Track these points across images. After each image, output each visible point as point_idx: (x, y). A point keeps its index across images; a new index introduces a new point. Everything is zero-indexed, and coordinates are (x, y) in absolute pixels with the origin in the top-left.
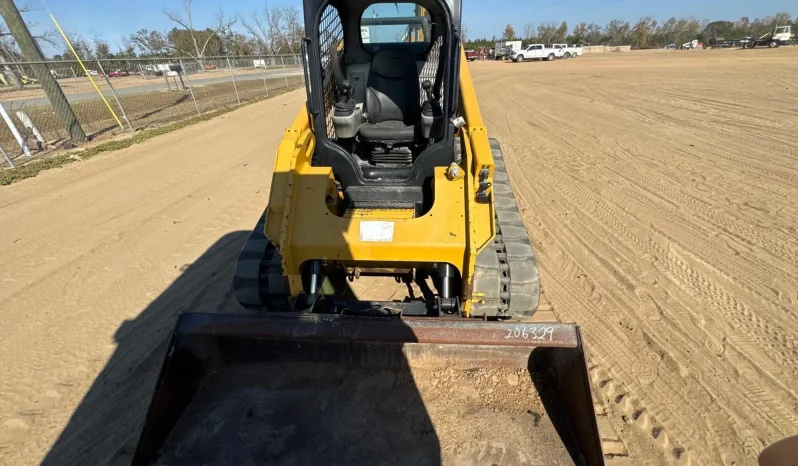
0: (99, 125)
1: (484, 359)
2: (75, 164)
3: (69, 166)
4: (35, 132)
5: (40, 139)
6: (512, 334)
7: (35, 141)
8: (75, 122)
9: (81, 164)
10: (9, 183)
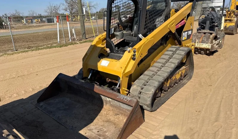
0: (90, 35)
1: (122, 112)
2: (77, 45)
3: (76, 45)
4: (75, 35)
5: (75, 37)
6: (119, 97)
7: (73, 37)
8: (85, 33)
9: (79, 45)
10: (61, 47)
